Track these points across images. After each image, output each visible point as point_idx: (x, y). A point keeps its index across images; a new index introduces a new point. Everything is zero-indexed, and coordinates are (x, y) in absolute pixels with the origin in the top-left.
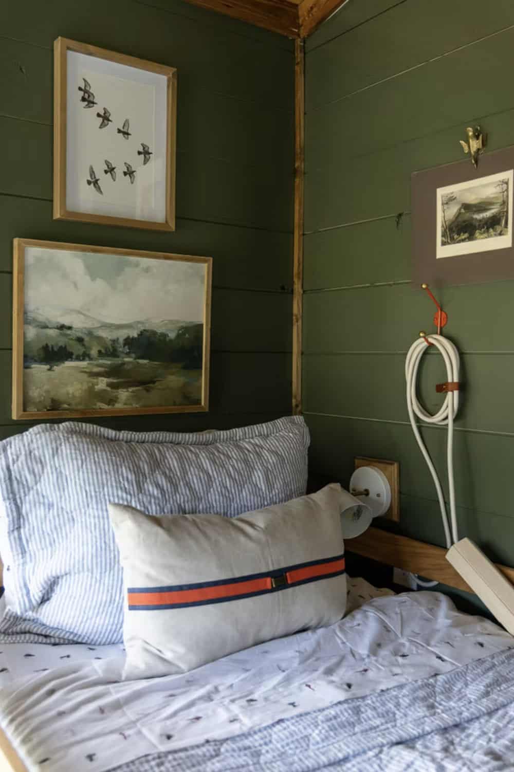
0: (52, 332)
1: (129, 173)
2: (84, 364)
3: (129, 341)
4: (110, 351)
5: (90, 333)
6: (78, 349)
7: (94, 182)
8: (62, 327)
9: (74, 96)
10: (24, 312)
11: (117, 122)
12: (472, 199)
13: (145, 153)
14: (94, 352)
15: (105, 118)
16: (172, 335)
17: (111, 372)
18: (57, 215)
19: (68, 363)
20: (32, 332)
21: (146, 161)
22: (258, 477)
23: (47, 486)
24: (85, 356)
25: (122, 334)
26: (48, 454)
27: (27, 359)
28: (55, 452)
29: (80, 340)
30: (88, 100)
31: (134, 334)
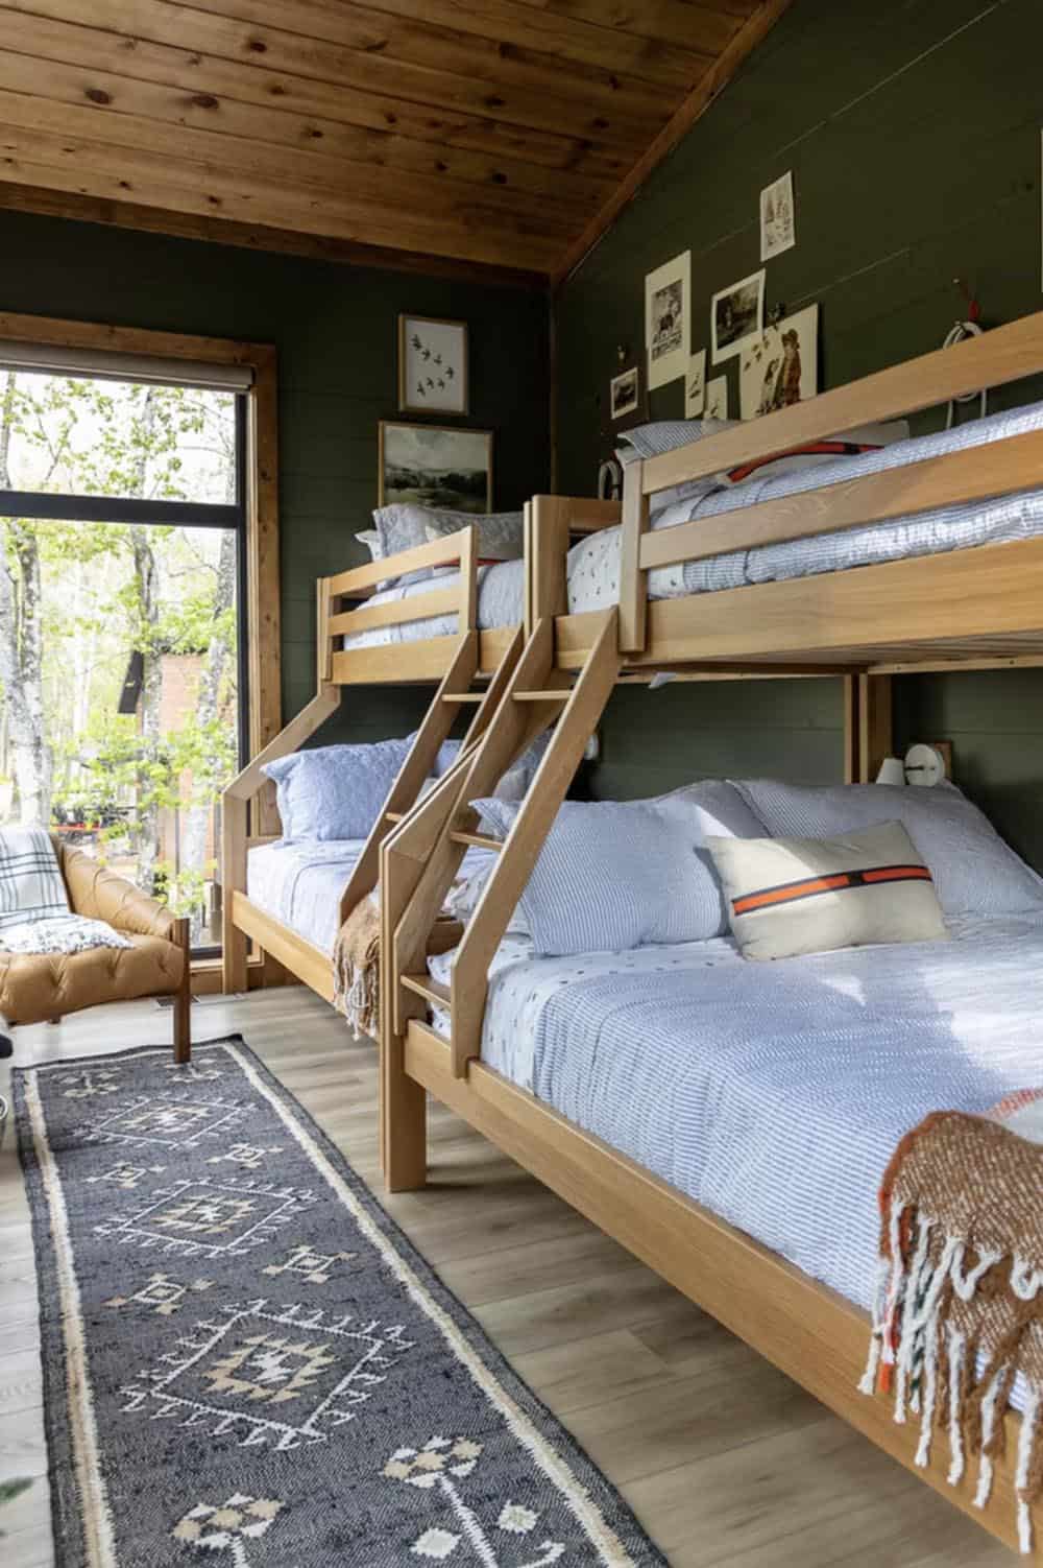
0: (400, 472)
1: (442, 384)
2: (416, 491)
3: (442, 479)
4: (431, 484)
5: (420, 473)
6: (412, 482)
7: (421, 390)
8: (405, 470)
9: (410, 343)
10: (384, 460)
11: (434, 355)
12: (624, 384)
13: (451, 372)
14: (422, 483)
15: (427, 354)
16: (468, 477)
17: (432, 496)
18: (401, 407)
19: (408, 490)
20: (389, 471)
21: (451, 377)
22: (505, 534)
23: (399, 525)
24: (417, 486)
25: (438, 476)
26: (398, 512)
27: (387, 485)
28: (403, 511)
29: (414, 477)
30: (418, 346)
31: (445, 475)
